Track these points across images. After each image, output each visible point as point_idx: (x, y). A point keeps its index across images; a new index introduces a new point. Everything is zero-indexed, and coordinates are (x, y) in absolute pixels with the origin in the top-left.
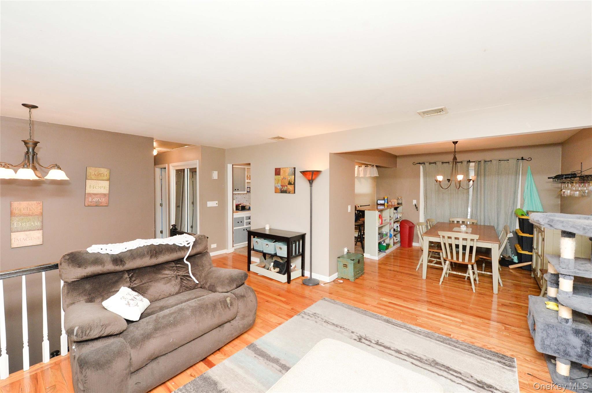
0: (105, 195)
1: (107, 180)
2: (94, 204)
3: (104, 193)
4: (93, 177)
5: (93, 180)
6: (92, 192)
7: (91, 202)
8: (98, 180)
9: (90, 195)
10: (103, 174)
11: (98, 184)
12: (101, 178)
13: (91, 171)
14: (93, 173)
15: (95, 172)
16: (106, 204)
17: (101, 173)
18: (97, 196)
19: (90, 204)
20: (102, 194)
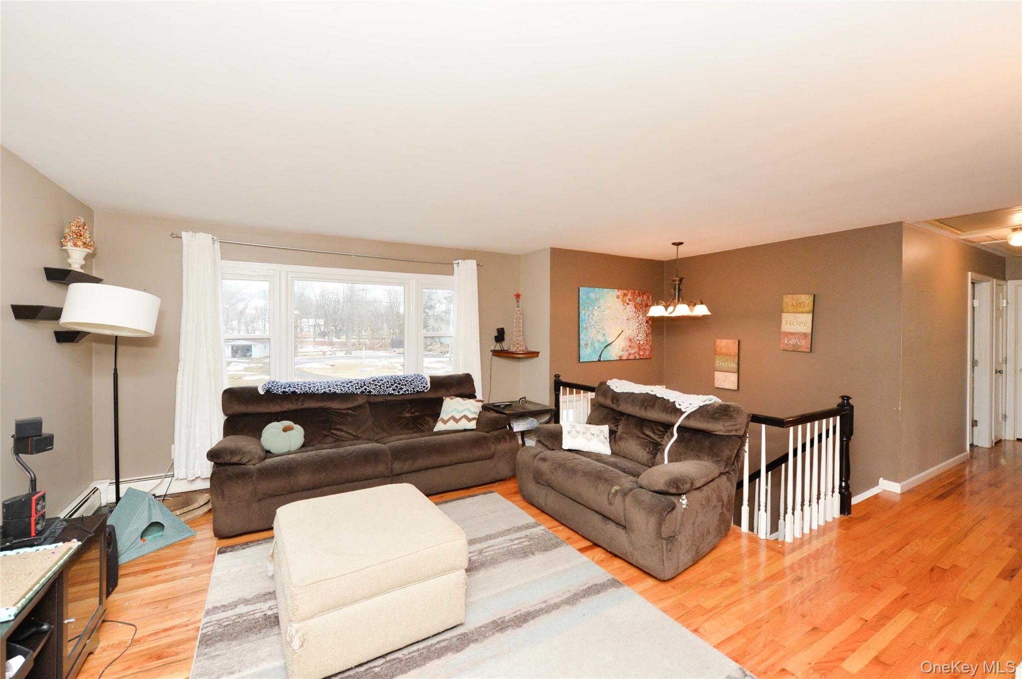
0: (805, 335)
1: (809, 312)
2: (790, 348)
3: (804, 332)
4: (790, 309)
5: (791, 313)
6: (789, 331)
7: (787, 344)
8: (796, 313)
9: (787, 334)
10: (803, 304)
11: (796, 319)
12: (800, 310)
13: (787, 300)
14: (791, 303)
15: (793, 301)
16: (806, 348)
17: (801, 302)
18: (794, 336)
19: (785, 347)
20: (802, 333)
